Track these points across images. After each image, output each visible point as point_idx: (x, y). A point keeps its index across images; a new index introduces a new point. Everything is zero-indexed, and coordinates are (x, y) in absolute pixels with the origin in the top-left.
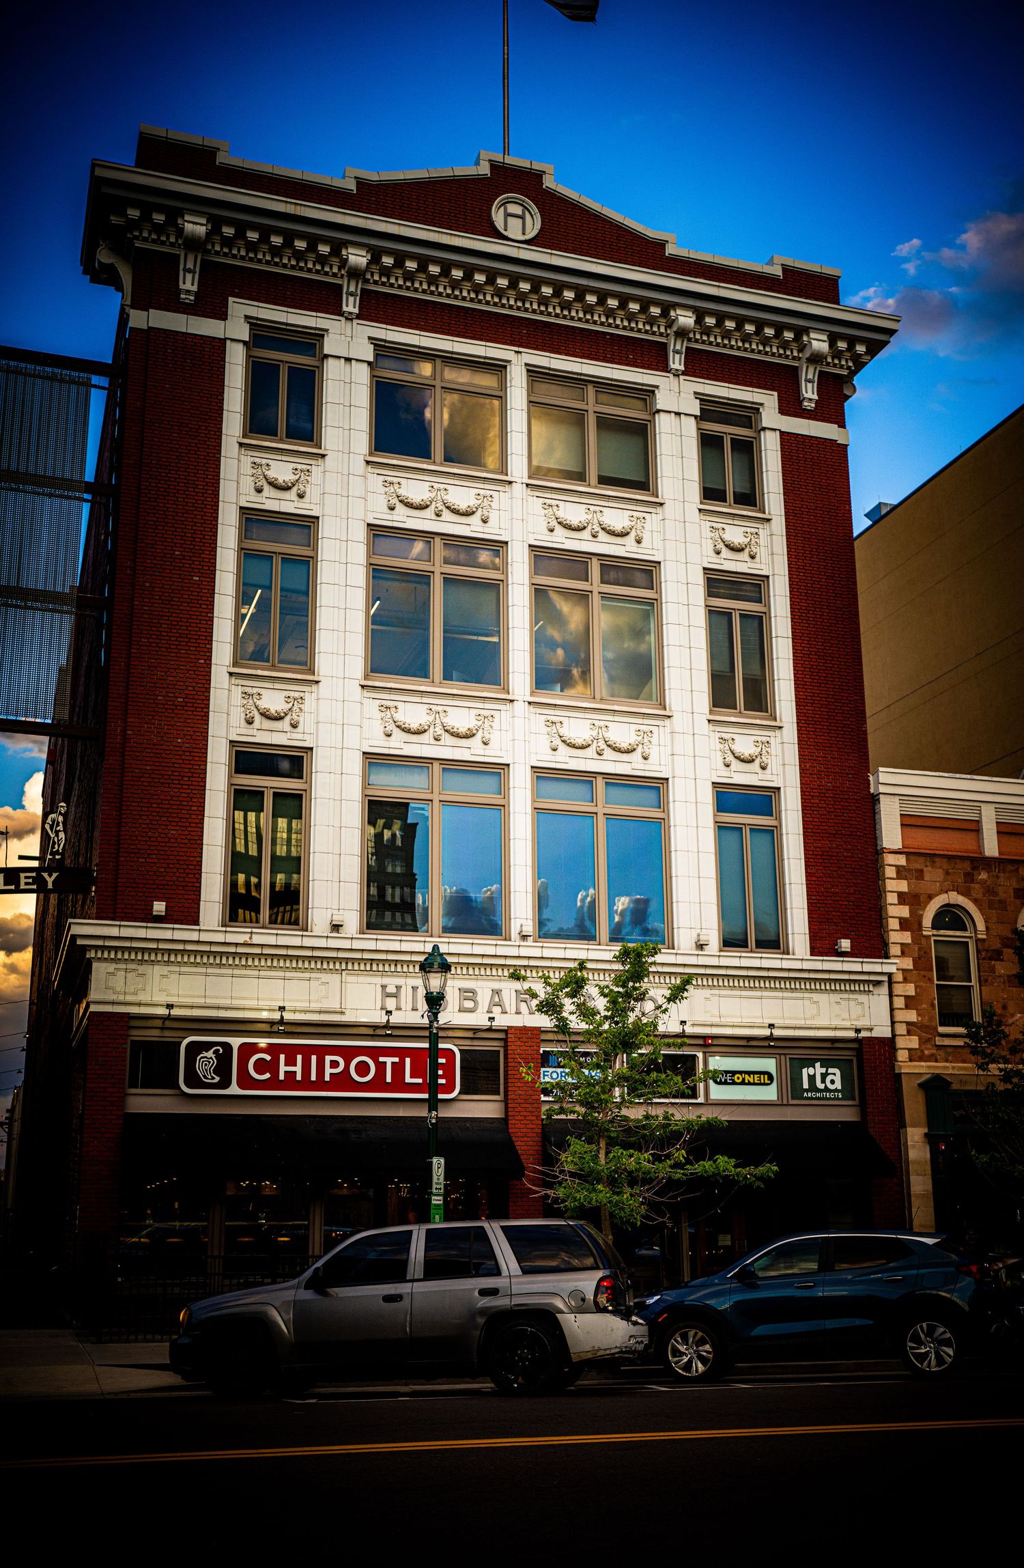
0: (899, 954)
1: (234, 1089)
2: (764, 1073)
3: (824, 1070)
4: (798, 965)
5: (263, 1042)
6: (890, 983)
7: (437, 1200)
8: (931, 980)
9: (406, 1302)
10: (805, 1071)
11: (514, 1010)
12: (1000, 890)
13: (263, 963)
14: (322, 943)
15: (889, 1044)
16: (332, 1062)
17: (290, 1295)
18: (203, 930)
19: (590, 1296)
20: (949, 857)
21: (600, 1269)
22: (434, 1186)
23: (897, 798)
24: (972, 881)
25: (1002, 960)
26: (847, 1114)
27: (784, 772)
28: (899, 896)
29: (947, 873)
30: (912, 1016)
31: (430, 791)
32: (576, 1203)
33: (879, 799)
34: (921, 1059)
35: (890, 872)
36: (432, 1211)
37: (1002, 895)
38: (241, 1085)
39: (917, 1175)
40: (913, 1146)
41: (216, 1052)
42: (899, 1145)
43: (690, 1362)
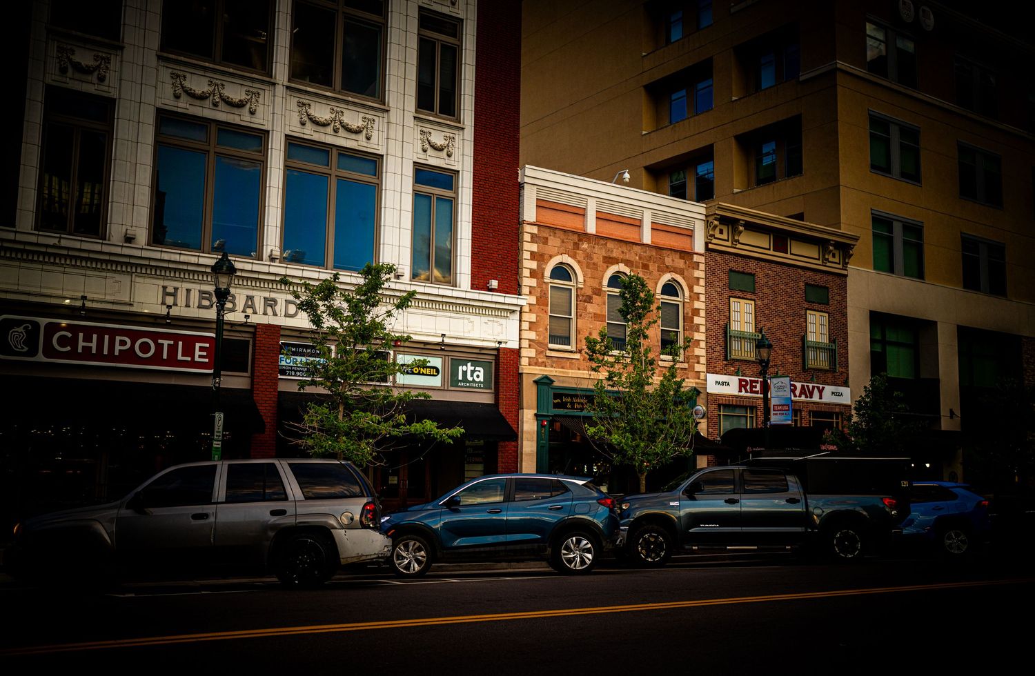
0: (528, 293)
1: (41, 357)
2: (433, 368)
3: (473, 368)
4: (462, 295)
5: (64, 323)
6: (521, 312)
7: (217, 445)
8: (546, 312)
9: (212, 519)
10: (460, 368)
11: (262, 312)
12: (595, 256)
13: (68, 262)
14: (118, 250)
15: (517, 353)
16: (120, 341)
17: (114, 512)
18: (19, 232)
19: (357, 517)
20: (565, 231)
21: (365, 497)
22: (216, 434)
23: (536, 187)
24: (578, 249)
25: (592, 303)
26: (487, 399)
27: (463, 160)
28: (531, 254)
29: (563, 242)
30: (533, 335)
31: (207, 144)
32: (323, 450)
33: (523, 187)
34: (536, 364)
35: (527, 237)
36: (213, 452)
37: (595, 260)
38: (46, 354)
39: (528, 441)
40: (527, 422)
41: (26, 328)
42: (517, 419)
43: (409, 563)
